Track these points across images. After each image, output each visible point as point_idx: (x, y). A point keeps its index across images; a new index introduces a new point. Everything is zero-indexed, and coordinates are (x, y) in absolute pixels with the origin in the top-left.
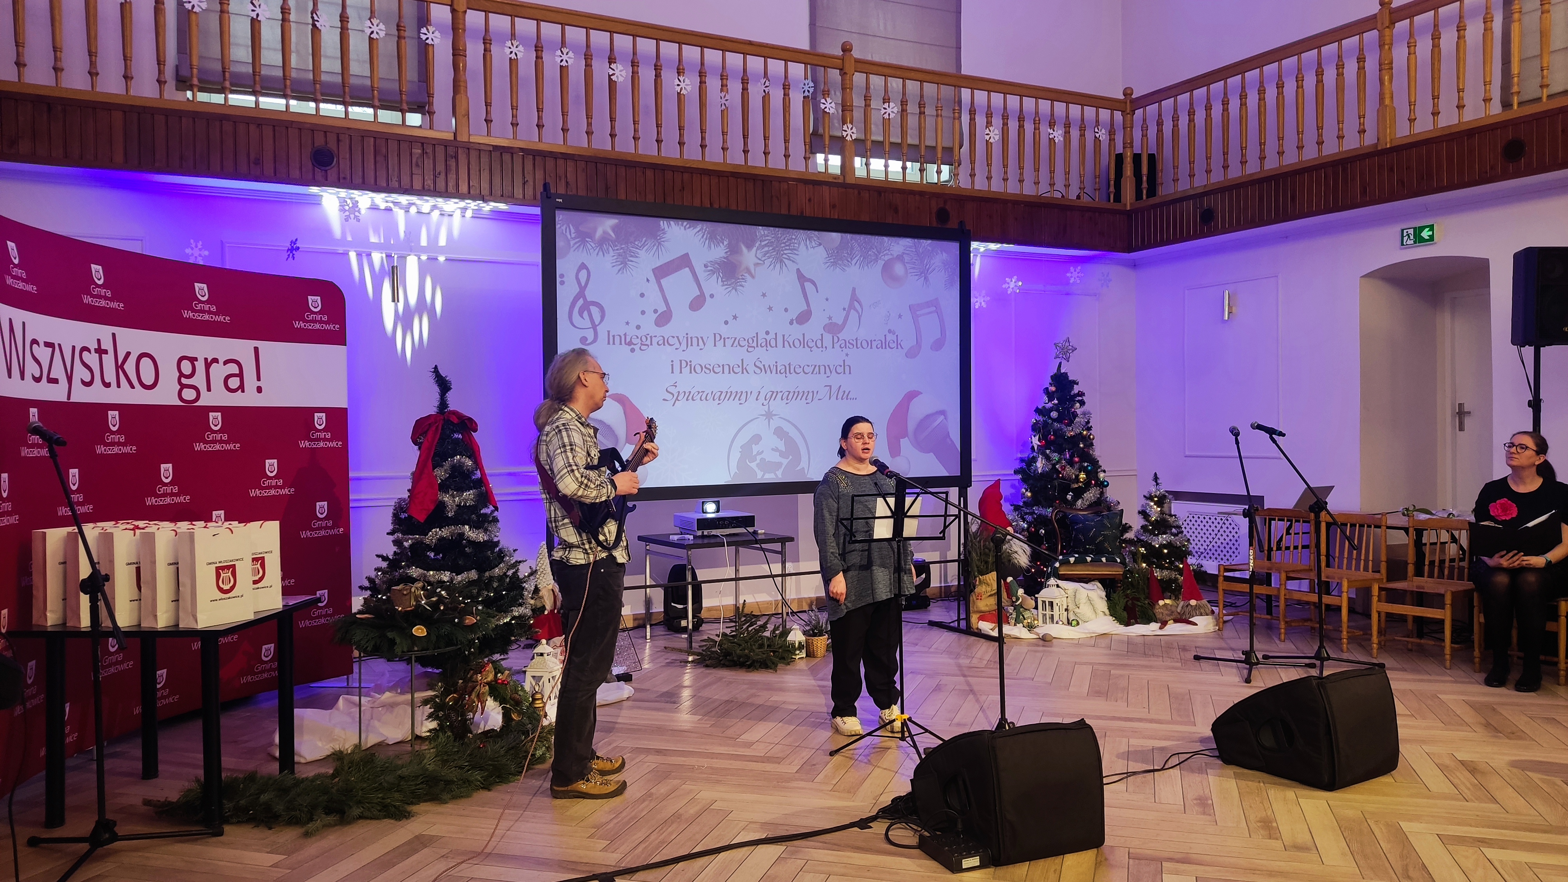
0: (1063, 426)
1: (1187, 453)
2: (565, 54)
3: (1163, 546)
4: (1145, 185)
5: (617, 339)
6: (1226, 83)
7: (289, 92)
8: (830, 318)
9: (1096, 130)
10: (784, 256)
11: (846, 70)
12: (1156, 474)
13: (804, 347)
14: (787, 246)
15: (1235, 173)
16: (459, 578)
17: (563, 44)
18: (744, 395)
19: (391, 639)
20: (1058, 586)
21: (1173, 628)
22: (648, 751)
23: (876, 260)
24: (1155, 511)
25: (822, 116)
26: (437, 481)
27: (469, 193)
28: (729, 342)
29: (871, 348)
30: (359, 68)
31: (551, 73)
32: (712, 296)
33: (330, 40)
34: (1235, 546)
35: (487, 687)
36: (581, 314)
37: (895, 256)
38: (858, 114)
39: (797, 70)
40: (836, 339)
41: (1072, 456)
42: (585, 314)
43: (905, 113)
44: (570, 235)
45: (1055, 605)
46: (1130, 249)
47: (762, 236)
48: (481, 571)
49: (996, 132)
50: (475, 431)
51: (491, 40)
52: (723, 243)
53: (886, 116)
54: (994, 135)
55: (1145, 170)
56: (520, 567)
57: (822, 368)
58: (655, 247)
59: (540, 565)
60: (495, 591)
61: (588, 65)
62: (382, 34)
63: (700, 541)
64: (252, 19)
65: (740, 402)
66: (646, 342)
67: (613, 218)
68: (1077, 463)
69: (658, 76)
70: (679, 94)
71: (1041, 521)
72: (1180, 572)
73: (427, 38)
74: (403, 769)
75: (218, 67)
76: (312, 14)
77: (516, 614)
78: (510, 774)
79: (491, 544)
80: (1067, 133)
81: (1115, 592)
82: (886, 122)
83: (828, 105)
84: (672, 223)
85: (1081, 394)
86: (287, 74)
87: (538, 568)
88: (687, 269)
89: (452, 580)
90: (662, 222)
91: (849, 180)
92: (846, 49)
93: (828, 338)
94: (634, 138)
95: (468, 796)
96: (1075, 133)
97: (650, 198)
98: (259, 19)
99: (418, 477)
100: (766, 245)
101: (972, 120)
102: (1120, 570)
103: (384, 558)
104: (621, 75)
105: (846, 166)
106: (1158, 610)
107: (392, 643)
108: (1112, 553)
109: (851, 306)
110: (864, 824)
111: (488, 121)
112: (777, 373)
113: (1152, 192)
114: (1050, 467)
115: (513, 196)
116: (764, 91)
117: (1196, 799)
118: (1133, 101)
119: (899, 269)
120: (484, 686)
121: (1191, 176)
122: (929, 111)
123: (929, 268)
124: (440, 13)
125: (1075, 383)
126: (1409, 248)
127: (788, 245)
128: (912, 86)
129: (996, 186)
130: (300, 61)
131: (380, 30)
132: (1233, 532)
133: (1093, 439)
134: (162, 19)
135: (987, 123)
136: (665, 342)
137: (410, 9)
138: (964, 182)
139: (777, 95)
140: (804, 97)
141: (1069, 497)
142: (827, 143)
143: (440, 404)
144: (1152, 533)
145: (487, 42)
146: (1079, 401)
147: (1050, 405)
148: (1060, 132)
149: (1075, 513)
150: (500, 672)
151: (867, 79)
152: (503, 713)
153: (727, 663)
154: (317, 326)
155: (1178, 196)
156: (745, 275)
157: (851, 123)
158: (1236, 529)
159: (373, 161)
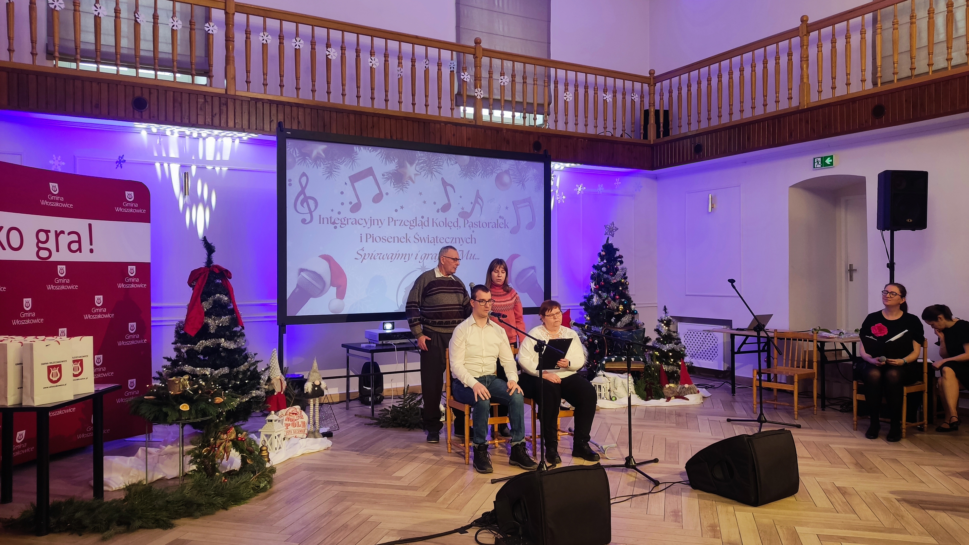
0: (609, 277)
1: (687, 293)
2: (298, 41)
3: (669, 351)
4: (662, 129)
5: (325, 220)
6: (709, 68)
7: (119, 62)
8: (463, 209)
9: (632, 95)
10: (434, 170)
11: (477, 55)
12: (665, 306)
13: (446, 226)
14: (435, 163)
15: (715, 122)
16: (216, 372)
17: (297, 35)
18: (407, 256)
19: (165, 412)
20: (604, 376)
21: (675, 402)
22: (334, 483)
23: (492, 173)
24: (664, 329)
25: (462, 83)
26: (204, 310)
27: (235, 127)
28: (398, 223)
29: (489, 227)
30: (165, 47)
31: (289, 52)
32: (387, 194)
33: (146, 30)
34: (715, 351)
35: (231, 443)
36: (302, 204)
37: (504, 171)
38: (484, 83)
39: (446, 54)
40: (466, 221)
41: (614, 295)
42: (305, 204)
43: (514, 82)
44: (296, 155)
45: (602, 387)
46: (653, 168)
47: (419, 157)
48: (231, 367)
49: (571, 95)
50: (230, 278)
51: (250, 32)
52: (394, 161)
53: (502, 84)
54: (570, 97)
55: (662, 120)
56: (258, 365)
57: (458, 240)
58: (351, 163)
59: (272, 363)
60: (242, 381)
61: (313, 49)
62: (180, 27)
63: (381, 348)
64: (95, 16)
65: (405, 260)
66: (344, 222)
67: (325, 145)
68: (618, 299)
69: (358, 56)
70: (371, 67)
71: (596, 335)
72: (679, 366)
73: (209, 30)
74: (170, 496)
75: (72, 45)
76: (135, 14)
77: (254, 395)
78: (242, 499)
79: (240, 351)
80: (614, 96)
81: (639, 379)
82: (502, 88)
83: (465, 76)
84: (362, 148)
85: (621, 257)
86: (118, 51)
87: (271, 365)
88: (371, 177)
89: (211, 374)
90: (355, 147)
91: (478, 124)
92: (478, 42)
93: (461, 221)
94: (342, 94)
95: (212, 513)
96: (619, 97)
97: (352, 132)
98: (99, 16)
99: (191, 307)
100: (422, 163)
101: (556, 87)
102: (642, 366)
103: (169, 359)
104: (334, 55)
105: (477, 114)
106: (665, 391)
107: (166, 415)
108: (638, 355)
109: (476, 202)
110: (463, 530)
111: (248, 82)
112: (428, 242)
113: (667, 132)
114: (601, 301)
115: (263, 130)
116: (426, 67)
117: (672, 512)
118: (655, 78)
119: (506, 179)
120: (228, 442)
121: (689, 124)
122: (529, 81)
123: (525, 178)
124: (218, 14)
125: (617, 250)
126: (819, 169)
127: (437, 163)
128: (519, 66)
129: (571, 128)
130: (126, 43)
131: (179, 24)
132: (714, 342)
133: (628, 284)
134: (34, 14)
135: (565, 89)
136: (357, 222)
137: (199, 12)
138: (551, 126)
139: (433, 70)
140: (451, 71)
141: (613, 320)
142: (465, 100)
143: (207, 261)
144: (663, 343)
145: (248, 33)
146: (619, 261)
147: (602, 263)
148: (610, 96)
149: (616, 330)
150: (239, 433)
151: (491, 61)
152: (241, 459)
153: (394, 425)
154: (131, 210)
155: (681, 136)
156: (409, 181)
157: (480, 88)
158: (716, 340)
159: (172, 106)
